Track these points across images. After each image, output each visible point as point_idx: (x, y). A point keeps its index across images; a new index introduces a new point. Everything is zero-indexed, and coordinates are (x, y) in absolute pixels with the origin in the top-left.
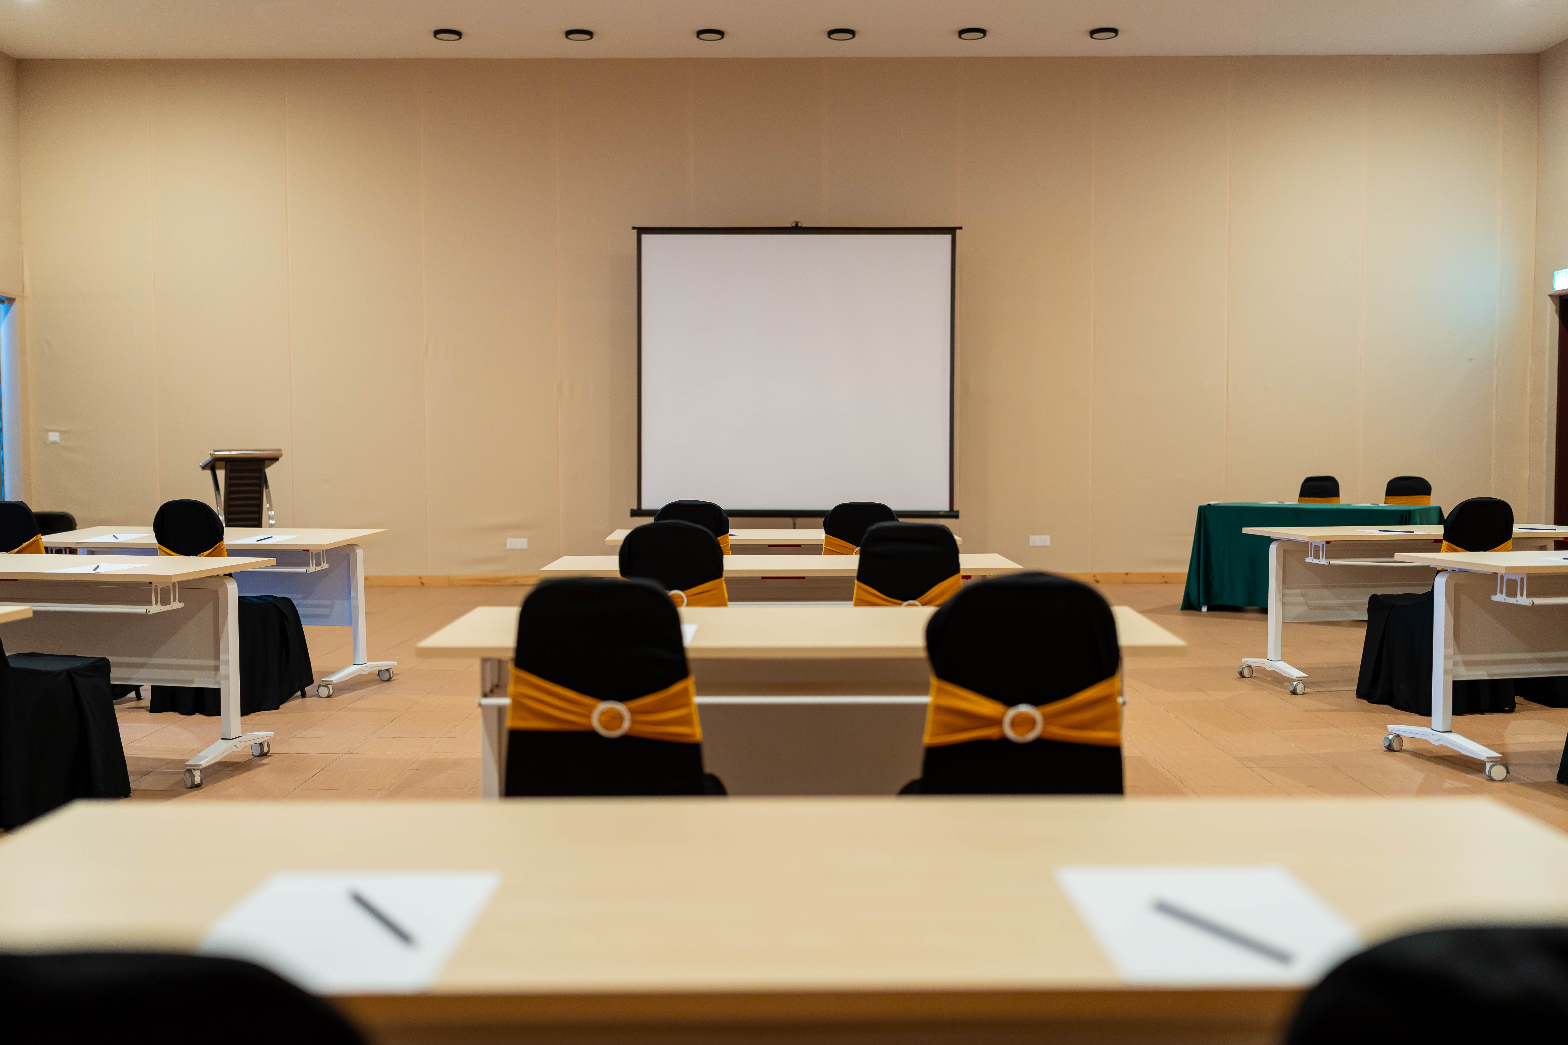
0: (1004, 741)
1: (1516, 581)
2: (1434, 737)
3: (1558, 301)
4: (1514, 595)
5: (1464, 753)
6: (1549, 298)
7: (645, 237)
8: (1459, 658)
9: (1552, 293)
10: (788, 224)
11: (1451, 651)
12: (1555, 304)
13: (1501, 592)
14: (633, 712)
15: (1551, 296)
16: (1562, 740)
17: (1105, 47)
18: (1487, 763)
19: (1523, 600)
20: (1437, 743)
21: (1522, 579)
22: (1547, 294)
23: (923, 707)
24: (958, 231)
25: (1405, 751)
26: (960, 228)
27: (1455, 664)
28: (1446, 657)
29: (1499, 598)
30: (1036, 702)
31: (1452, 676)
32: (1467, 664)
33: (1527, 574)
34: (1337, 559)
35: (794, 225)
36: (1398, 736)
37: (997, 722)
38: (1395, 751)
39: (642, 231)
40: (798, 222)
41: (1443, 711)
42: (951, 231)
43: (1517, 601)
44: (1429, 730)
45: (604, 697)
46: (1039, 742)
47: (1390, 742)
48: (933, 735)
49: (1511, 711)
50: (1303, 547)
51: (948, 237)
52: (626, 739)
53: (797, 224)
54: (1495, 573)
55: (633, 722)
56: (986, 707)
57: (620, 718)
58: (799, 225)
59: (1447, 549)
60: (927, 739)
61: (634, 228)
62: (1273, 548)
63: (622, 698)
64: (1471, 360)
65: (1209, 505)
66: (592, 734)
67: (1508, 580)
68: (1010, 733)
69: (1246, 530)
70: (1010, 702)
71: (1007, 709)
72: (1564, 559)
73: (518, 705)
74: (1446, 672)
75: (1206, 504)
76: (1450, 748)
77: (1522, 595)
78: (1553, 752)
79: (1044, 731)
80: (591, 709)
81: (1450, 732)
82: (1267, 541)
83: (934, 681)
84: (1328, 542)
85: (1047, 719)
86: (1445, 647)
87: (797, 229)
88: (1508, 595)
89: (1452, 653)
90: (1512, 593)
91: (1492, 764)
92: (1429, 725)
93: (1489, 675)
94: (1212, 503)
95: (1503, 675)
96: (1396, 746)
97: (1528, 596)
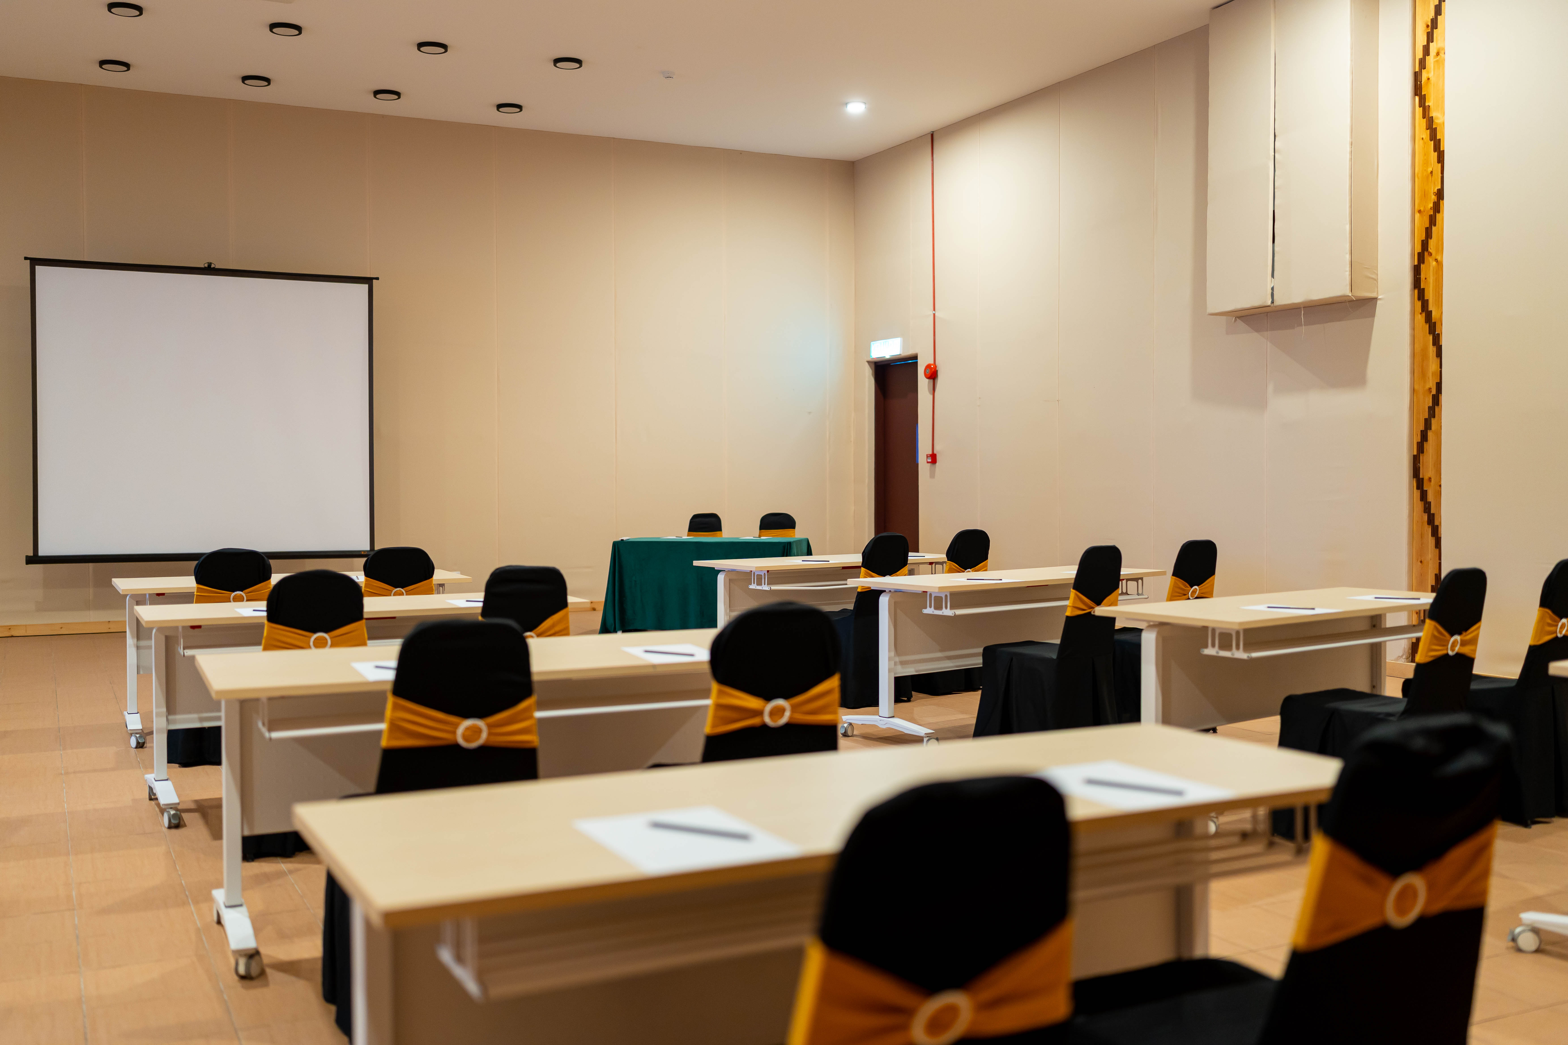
0: (764, 726)
1: (941, 597)
2: (881, 722)
3: (873, 366)
4: (940, 608)
5: (906, 732)
6: (867, 363)
7: (39, 269)
8: (897, 659)
9: (869, 359)
10: (201, 265)
11: (893, 654)
12: (871, 368)
13: (930, 607)
14: (490, 726)
15: (868, 362)
16: (974, 716)
17: (508, 119)
18: (924, 738)
19: (947, 612)
20: (884, 727)
21: (946, 596)
22: (866, 361)
23: (706, 707)
24: (374, 281)
25: (856, 736)
26: (377, 279)
27: (895, 664)
28: (890, 659)
29: (929, 611)
30: (786, 697)
31: (893, 674)
32: (903, 663)
33: (950, 592)
34: (778, 585)
35: (206, 265)
36: (850, 724)
37: (759, 713)
38: (849, 736)
39: (35, 262)
40: (211, 263)
41: (889, 701)
42: (368, 281)
43: (943, 613)
44: (877, 717)
45: (466, 716)
46: (788, 726)
47: (846, 729)
48: (714, 726)
49: (909, 700)
50: (747, 576)
51: (366, 286)
52: (483, 749)
53: (210, 264)
54: (924, 592)
55: (490, 734)
56: (751, 702)
57: (479, 731)
58: (213, 266)
59: (865, 574)
60: (708, 729)
61: (26, 258)
62: (721, 578)
63: (481, 715)
64: (810, 413)
65: (622, 540)
66: (457, 746)
67: (935, 597)
68: (767, 720)
69: (696, 563)
70: (768, 698)
71: (767, 703)
72: (968, 579)
73: (394, 727)
74: (890, 671)
75: (620, 539)
76: (893, 729)
77: (946, 608)
78: (969, 726)
79: (791, 718)
80: (456, 726)
81: (893, 717)
82: (714, 572)
83: (715, 686)
84: (768, 571)
85: (794, 708)
86: (889, 651)
87: (209, 270)
88: (936, 608)
89: (893, 655)
90: (938, 607)
91: (927, 738)
92: (877, 713)
93: (916, 671)
94: (625, 538)
95: (930, 670)
96: (850, 733)
97: (951, 608)
